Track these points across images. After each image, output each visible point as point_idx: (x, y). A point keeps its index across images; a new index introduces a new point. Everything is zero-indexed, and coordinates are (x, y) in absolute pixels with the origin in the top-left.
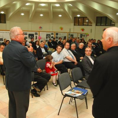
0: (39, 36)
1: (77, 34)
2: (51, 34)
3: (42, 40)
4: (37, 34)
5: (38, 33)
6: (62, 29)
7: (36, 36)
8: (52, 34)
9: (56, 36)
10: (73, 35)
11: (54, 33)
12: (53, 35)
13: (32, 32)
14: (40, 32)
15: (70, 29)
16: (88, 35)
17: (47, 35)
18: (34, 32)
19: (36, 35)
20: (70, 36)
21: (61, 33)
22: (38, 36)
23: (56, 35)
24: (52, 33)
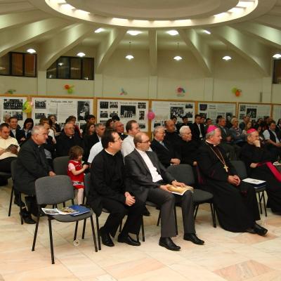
0: (150, 111)
1: (270, 106)
2: (184, 107)
3: (158, 122)
4: (144, 107)
5: (147, 103)
6: (238, 93)
7: (140, 112)
8: (189, 107)
9: (199, 112)
10: (255, 110)
11: (193, 104)
12: (192, 111)
13: (130, 101)
14: (153, 102)
15: (261, 94)
17: (173, 109)
18: (135, 101)
19: (142, 110)
20: (245, 113)
21: (216, 105)
22: (146, 111)
23: (201, 110)
24: (188, 103)
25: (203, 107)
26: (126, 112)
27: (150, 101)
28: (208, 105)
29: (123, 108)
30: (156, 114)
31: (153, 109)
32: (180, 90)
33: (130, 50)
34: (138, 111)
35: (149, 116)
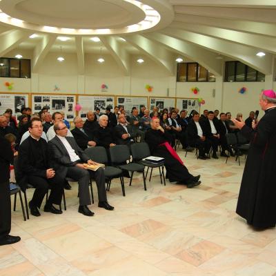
0: (77, 104)
1: (174, 100)
2: (106, 100)
4: (72, 101)
5: (75, 97)
6: (150, 89)
7: (69, 105)
8: (110, 100)
9: (118, 104)
10: (163, 103)
11: (113, 98)
12: (112, 103)
13: (60, 96)
14: (80, 97)
15: (168, 90)
16: (203, 102)
17: (97, 102)
18: (64, 96)
20: (155, 105)
23: (119, 102)
24: (109, 97)
25: (121, 100)
26: (56, 105)
27: (77, 95)
28: (125, 98)
29: (54, 102)
30: (82, 106)
31: (80, 102)
32: (104, 86)
33: (61, 53)
34: (67, 104)
35: (76, 108)
